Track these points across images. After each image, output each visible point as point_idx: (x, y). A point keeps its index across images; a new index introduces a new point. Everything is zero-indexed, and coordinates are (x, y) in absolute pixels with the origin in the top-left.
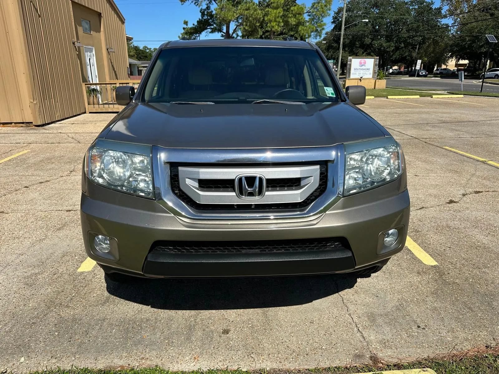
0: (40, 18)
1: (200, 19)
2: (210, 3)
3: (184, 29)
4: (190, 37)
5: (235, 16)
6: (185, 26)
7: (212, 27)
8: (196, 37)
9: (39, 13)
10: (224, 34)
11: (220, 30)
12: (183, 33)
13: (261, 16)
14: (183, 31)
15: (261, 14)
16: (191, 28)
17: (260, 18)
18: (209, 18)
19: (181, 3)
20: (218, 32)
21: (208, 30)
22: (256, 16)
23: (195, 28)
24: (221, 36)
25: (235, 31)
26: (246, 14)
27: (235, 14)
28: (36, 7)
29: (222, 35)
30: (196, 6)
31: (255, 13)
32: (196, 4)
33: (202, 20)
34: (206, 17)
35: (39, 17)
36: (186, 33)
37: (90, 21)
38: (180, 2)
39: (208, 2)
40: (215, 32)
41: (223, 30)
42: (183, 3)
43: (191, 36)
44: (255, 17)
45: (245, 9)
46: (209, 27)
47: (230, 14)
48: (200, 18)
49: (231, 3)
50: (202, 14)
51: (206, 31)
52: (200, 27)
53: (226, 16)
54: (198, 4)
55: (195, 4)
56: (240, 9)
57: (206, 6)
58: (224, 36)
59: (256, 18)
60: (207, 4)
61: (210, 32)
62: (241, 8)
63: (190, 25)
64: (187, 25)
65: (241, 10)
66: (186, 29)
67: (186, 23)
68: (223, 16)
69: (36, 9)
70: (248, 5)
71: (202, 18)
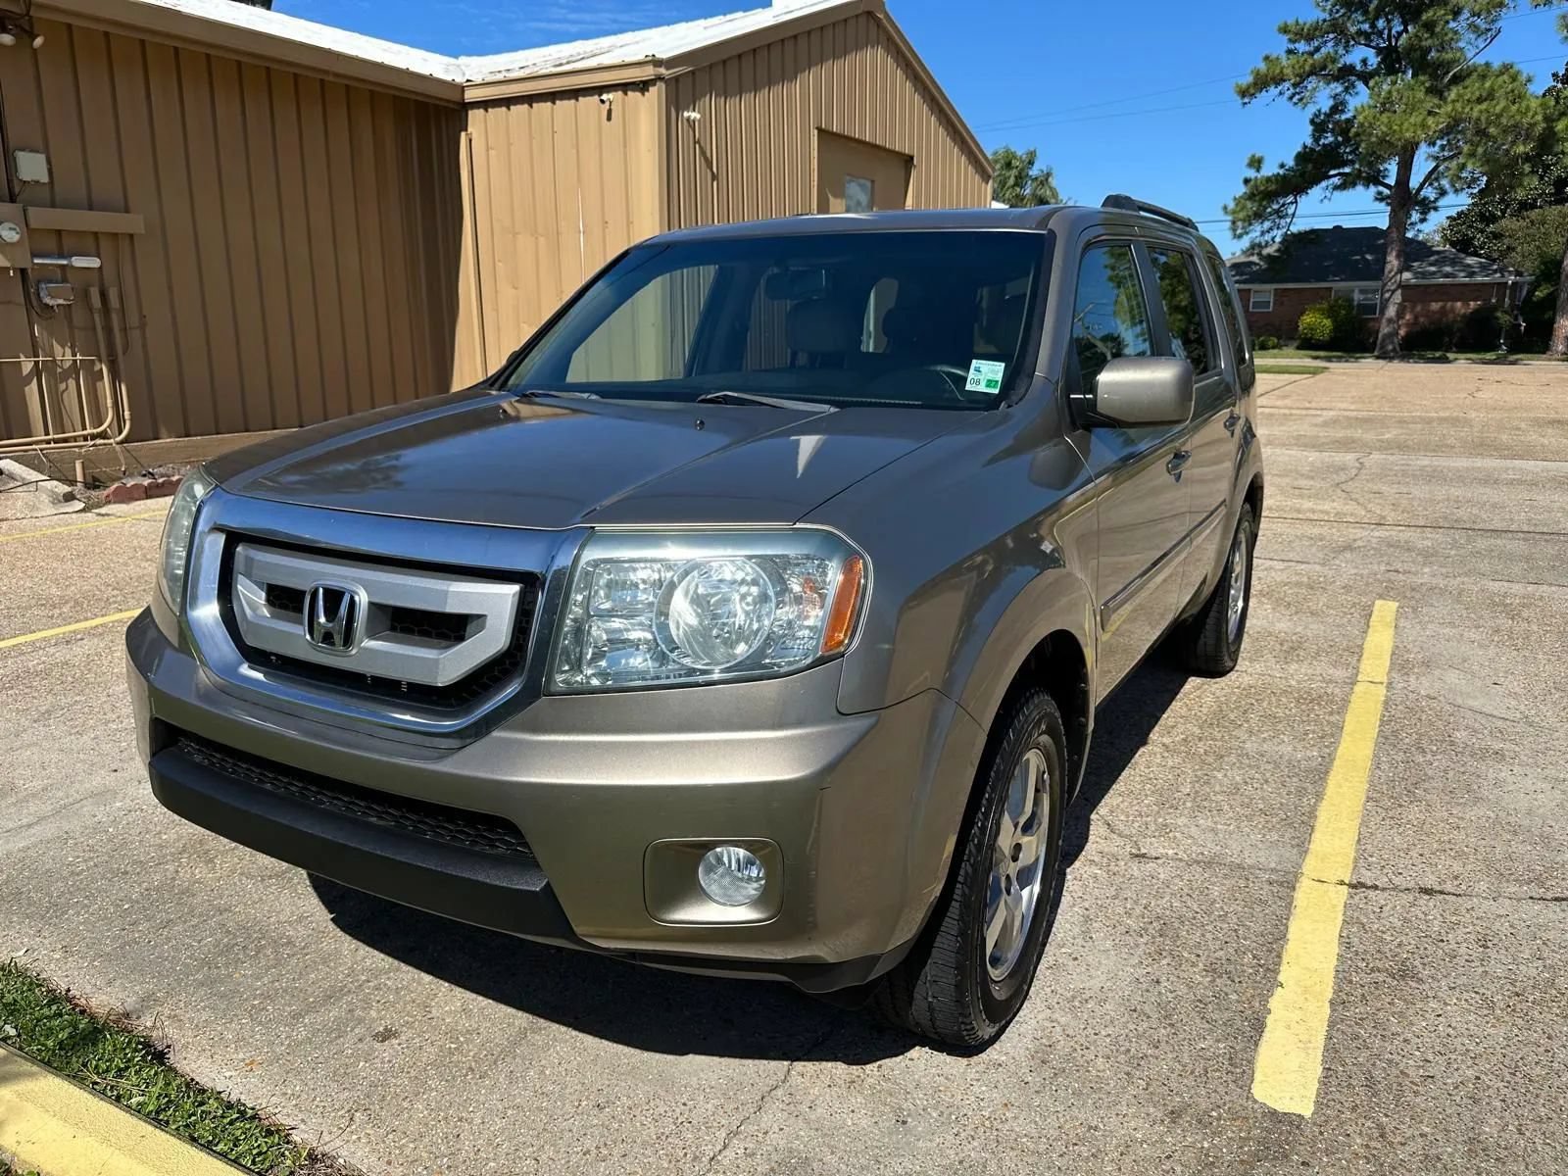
0: (715, 183)
1: (1305, 147)
2: (1346, 90)
3: (1247, 181)
4: (1260, 205)
5: (1429, 127)
6: (1251, 174)
7: (1347, 170)
8: (1283, 205)
9: (715, 169)
10: (1386, 192)
11: (1375, 179)
12: (1241, 197)
13: (1539, 118)
14: (1242, 190)
15: (1539, 110)
16: (1268, 180)
17: (1532, 125)
18: (1340, 139)
19: (1240, 101)
20: (1368, 186)
21: (1331, 181)
22: (1518, 118)
23: (1284, 176)
24: (1377, 199)
25: (1431, 177)
26: (1475, 114)
27: (1430, 121)
28: (709, 155)
29: (1380, 193)
30: (1296, 104)
31: (1514, 108)
32: (1295, 100)
33: (1312, 150)
34: (1331, 139)
35: (713, 180)
36: (1251, 197)
37: (873, 182)
38: (1239, 98)
39: (1340, 89)
40: (1354, 185)
41: (1384, 177)
42: (1246, 100)
43: (1264, 203)
44: (1512, 122)
45: (1474, 98)
46: (1332, 172)
47: (1412, 120)
48: (1309, 142)
49: (1423, 83)
50: (1314, 130)
51: (1324, 184)
52: (1302, 175)
53: (1395, 127)
54: (1301, 100)
55: (1291, 98)
56: (1453, 101)
57: (1331, 102)
58: (1388, 197)
59: (1515, 126)
60: (1335, 97)
61: (1336, 188)
62: (1460, 96)
63: (1270, 169)
64: (1258, 171)
65: (1458, 106)
66: (1252, 183)
67: (1256, 163)
68: (1384, 129)
69: (706, 159)
70: (1487, 85)
71: (1316, 140)
